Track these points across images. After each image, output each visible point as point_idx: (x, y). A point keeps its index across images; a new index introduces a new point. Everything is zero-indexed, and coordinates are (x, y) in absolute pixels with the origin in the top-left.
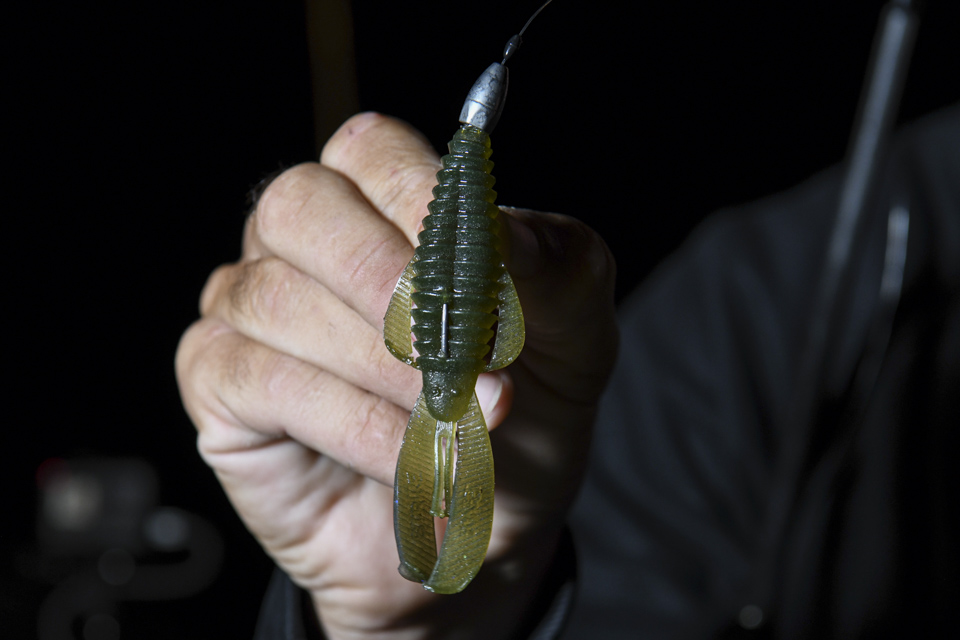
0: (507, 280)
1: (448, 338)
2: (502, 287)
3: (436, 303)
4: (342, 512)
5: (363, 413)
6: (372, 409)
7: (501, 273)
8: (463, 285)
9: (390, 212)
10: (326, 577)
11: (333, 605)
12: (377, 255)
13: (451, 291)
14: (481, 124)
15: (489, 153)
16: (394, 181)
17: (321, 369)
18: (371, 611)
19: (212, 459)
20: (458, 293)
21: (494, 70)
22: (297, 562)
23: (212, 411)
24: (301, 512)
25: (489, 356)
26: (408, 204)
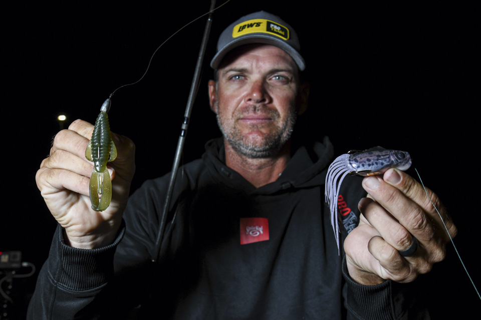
0: (112, 142)
1: (100, 151)
2: (111, 144)
3: (97, 146)
4: (73, 207)
5: (81, 179)
6: (83, 178)
7: (111, 141)
8: (103, 143)
9: (85, 136)
10: (70, 223)
11: (71, 231)
12: (83, 143)
13: (100, 144)
14: (105, 110)
15: (107, 117)
16: (85, 130)
17: (71, 171)
18: (81, 231)
19: (43, 196)
20: (102, 144)
21: (108, 100)
22: (62, 221)
23: (45, 185)
24: (65, 207)
25: (109, 159)
26: (89, 133)
